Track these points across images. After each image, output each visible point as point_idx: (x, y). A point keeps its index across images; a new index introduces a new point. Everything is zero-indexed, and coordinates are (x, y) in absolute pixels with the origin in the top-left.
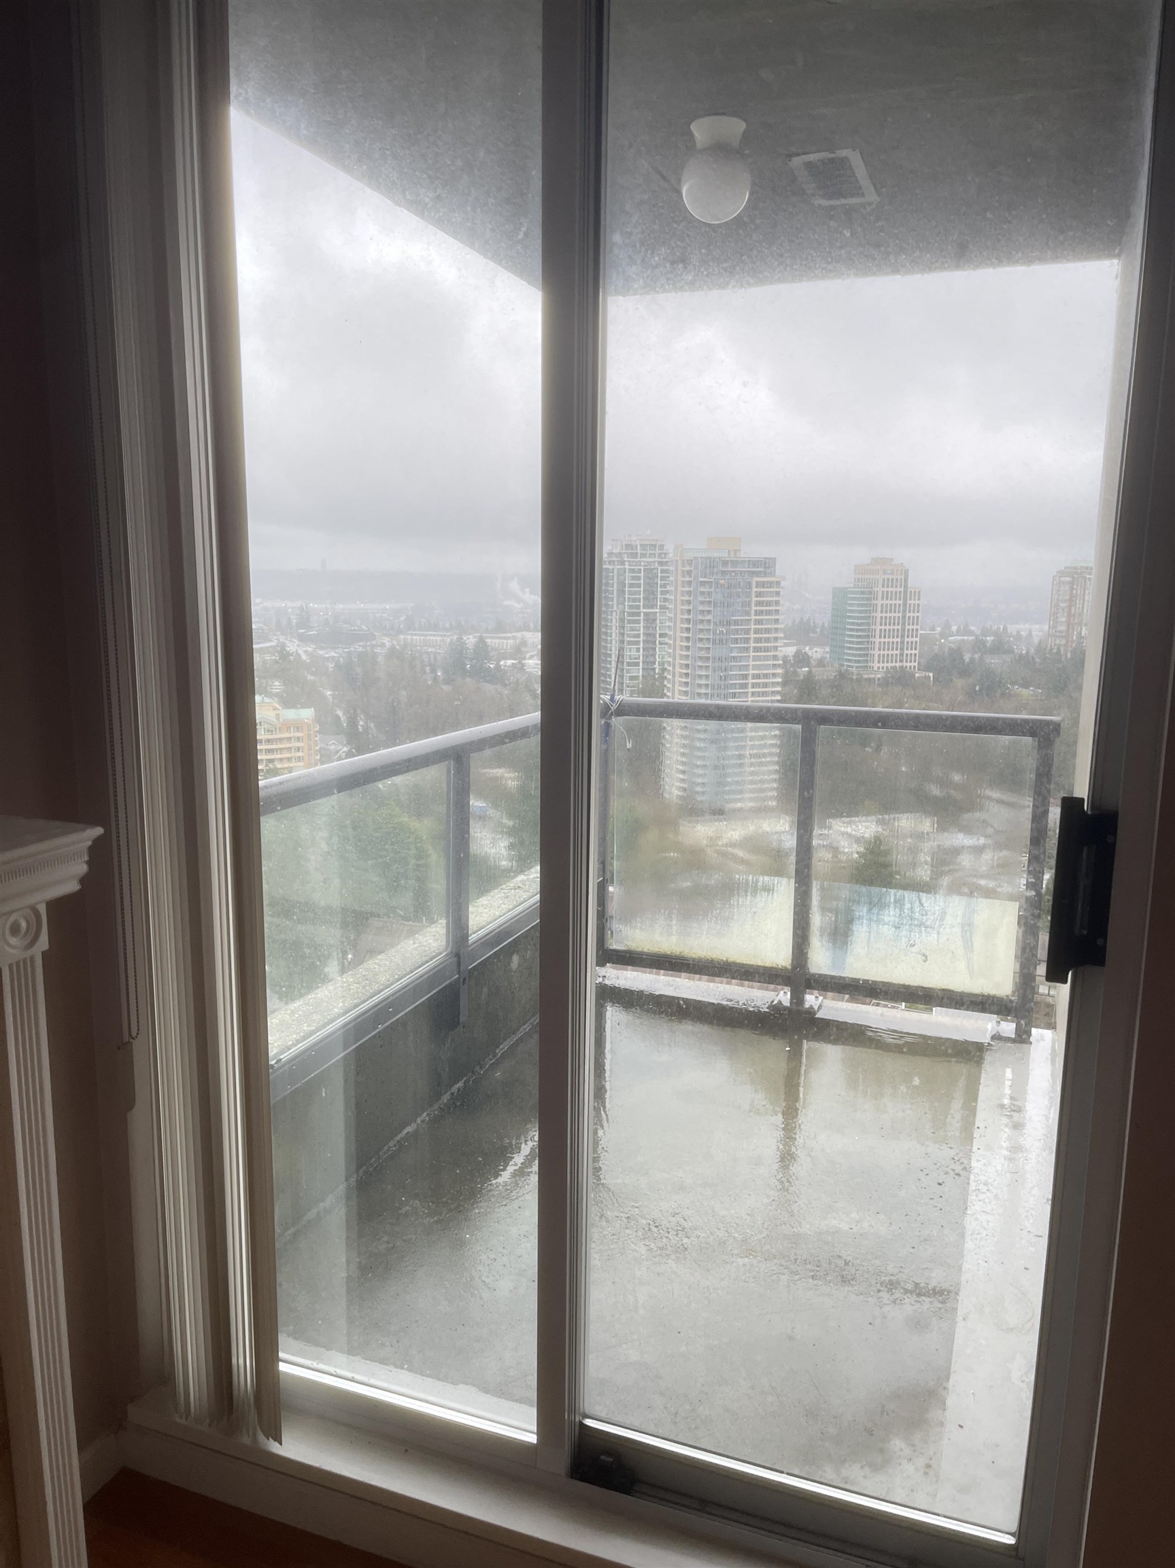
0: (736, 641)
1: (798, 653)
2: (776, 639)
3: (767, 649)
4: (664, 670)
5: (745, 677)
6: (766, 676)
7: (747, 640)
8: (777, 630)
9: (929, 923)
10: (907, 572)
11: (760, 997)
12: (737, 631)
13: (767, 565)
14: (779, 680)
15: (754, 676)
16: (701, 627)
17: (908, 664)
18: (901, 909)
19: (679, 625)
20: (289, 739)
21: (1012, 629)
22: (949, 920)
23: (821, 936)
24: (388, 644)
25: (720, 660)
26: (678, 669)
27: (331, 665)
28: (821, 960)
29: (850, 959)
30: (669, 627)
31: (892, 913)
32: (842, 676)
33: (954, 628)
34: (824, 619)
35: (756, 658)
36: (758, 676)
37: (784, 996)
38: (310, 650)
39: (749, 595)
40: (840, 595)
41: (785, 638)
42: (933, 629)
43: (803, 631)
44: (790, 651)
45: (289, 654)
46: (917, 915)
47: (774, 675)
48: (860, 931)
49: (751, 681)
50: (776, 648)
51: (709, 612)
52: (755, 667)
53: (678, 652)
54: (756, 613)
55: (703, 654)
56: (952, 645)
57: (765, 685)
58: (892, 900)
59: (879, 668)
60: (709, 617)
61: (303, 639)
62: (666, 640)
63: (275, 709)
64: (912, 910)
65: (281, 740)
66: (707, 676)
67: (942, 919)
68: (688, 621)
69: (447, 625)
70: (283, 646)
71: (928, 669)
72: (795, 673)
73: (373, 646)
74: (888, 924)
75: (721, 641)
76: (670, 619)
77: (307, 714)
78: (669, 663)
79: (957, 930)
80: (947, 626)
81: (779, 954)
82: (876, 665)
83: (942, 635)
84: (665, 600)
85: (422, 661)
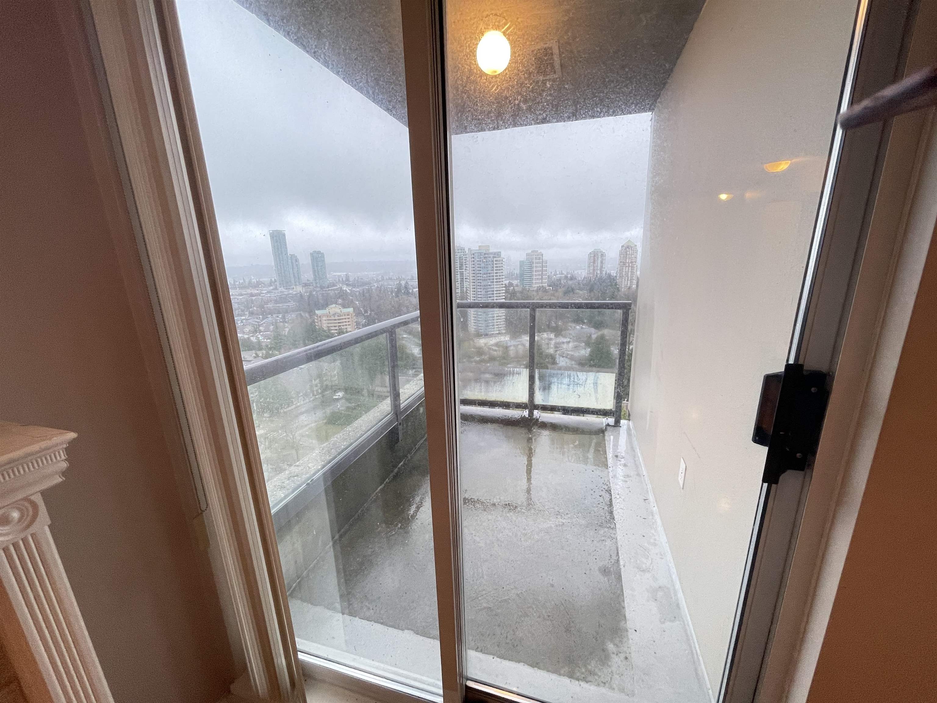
0: (490, 279)
1: (510, 282)
2: (502, 278)
3: (500, 282)
4: (467, 290)
5: (493, 291)
6: (500, 291)
7: (493, 279)
8: (502, 275)
9: (581, 383)
10: (542, 255)
11: (516, 414)
12: (490, 276)
13: (498, 254)
14: (504, 291)
15: (496, 291)
16: (478, 275)
17: (544, 285)
18: (570, 379)
19: (471, 275)
20: (345, 319)
21: (576, 272)
22: (588, 381)
23: (540, 390)
24: (376, 286)
25: (485, 286)
26: (471, 290)
27: (357, 293)
28: (539, 399)
29: (551, 399)
30: (468, 276)
31: (566, 380)
32: (524, 289)
33: (558, 273)
34: (517, 271)
35: (496, 285)
36: (497, 291)
37: (526, 413)
38: (350, 289)
39: (493, 264)
40: (522, 263)
41: (505, 278)
42: (551, 273)
43: (510, 276)
44: (507, 282)
45: (343, 290)
46: (576, 380)
47: (502, 290)
48: (554, 387)
49: (495, 292)
50: (502, 281)
51: (480, 270)
52: (496, 288)
53: (471, 284)
54: (496, 270)
55: (479, 284)
56: (558, 278)
57: (500, 293)
58: (566, 375)
59: (535, 286)
60: (481, 272)
61: (348, 285)
62: (467, 280)
63: (340, 309)
64: (574, 378)
65: (342, 319)
66: (481, 291)
67: (586, 381)
68: (474, 273)
69: (395, 279)
70: (341, 288)
71: (550, 286)
72: (509, 289)
73: (371, 287)
74: (565, 384)
75: (485, 280)
76: (468, 273)
77: (351, 310)
78: (468, 288)
79: (592, 385)
80: (556, 271)
81: (524, 398)
82: (534, 285)
83: (555, 275)
84: (466, 267)
85: (387, 290)
